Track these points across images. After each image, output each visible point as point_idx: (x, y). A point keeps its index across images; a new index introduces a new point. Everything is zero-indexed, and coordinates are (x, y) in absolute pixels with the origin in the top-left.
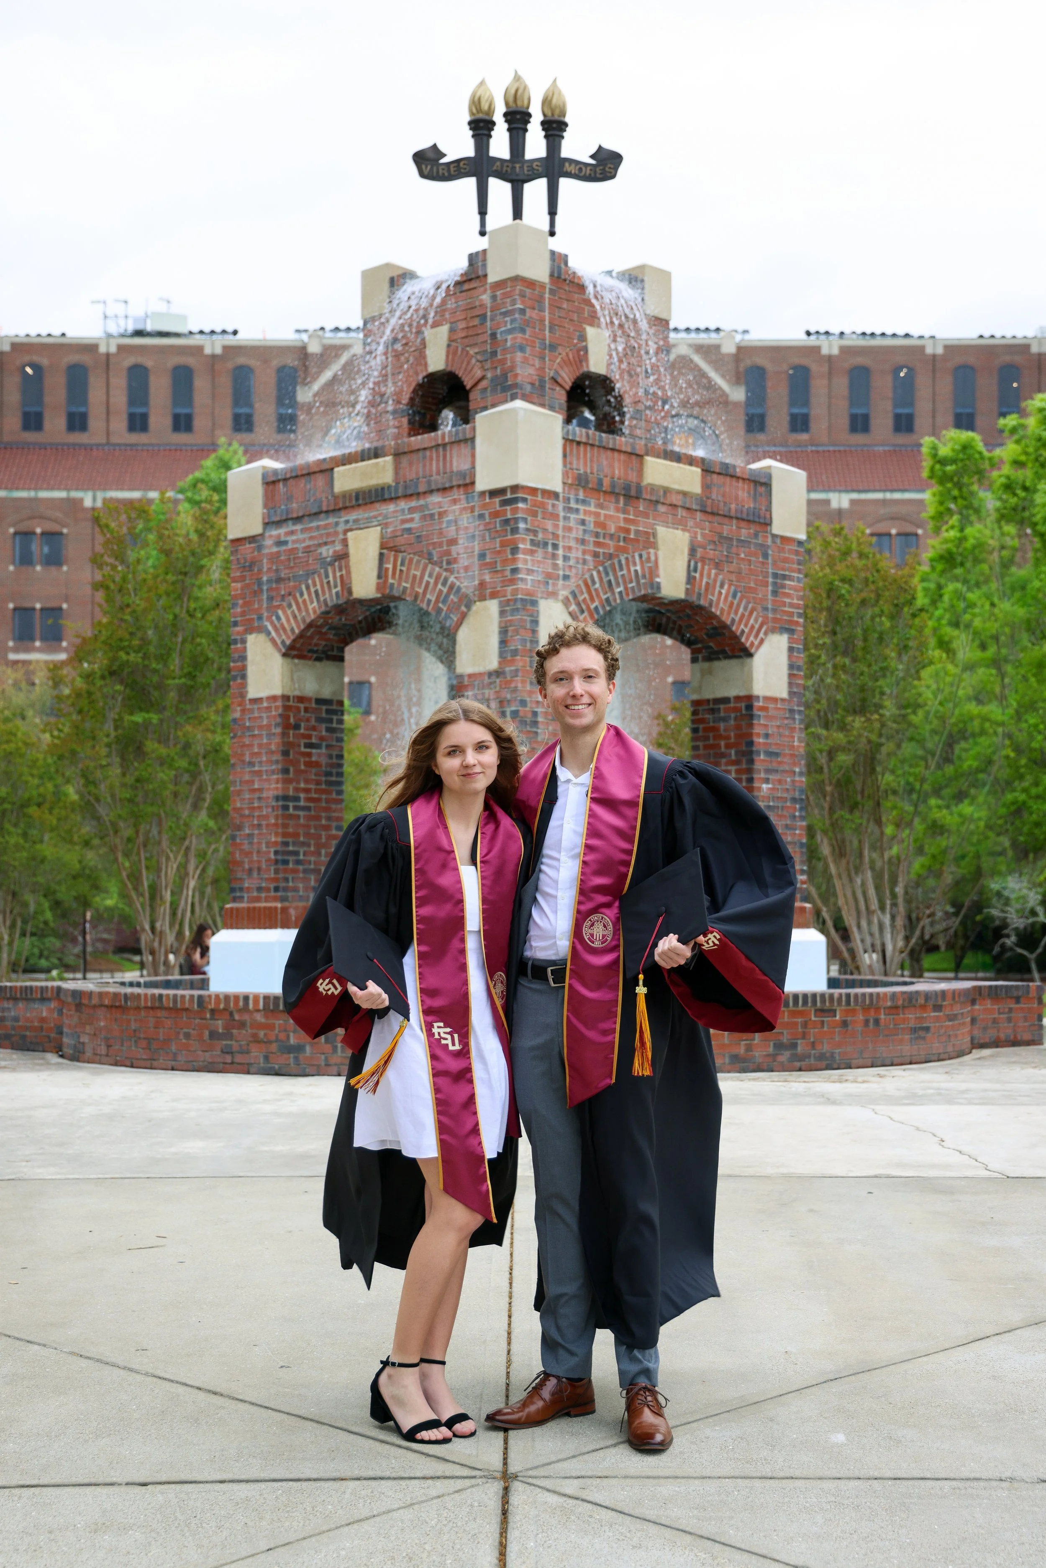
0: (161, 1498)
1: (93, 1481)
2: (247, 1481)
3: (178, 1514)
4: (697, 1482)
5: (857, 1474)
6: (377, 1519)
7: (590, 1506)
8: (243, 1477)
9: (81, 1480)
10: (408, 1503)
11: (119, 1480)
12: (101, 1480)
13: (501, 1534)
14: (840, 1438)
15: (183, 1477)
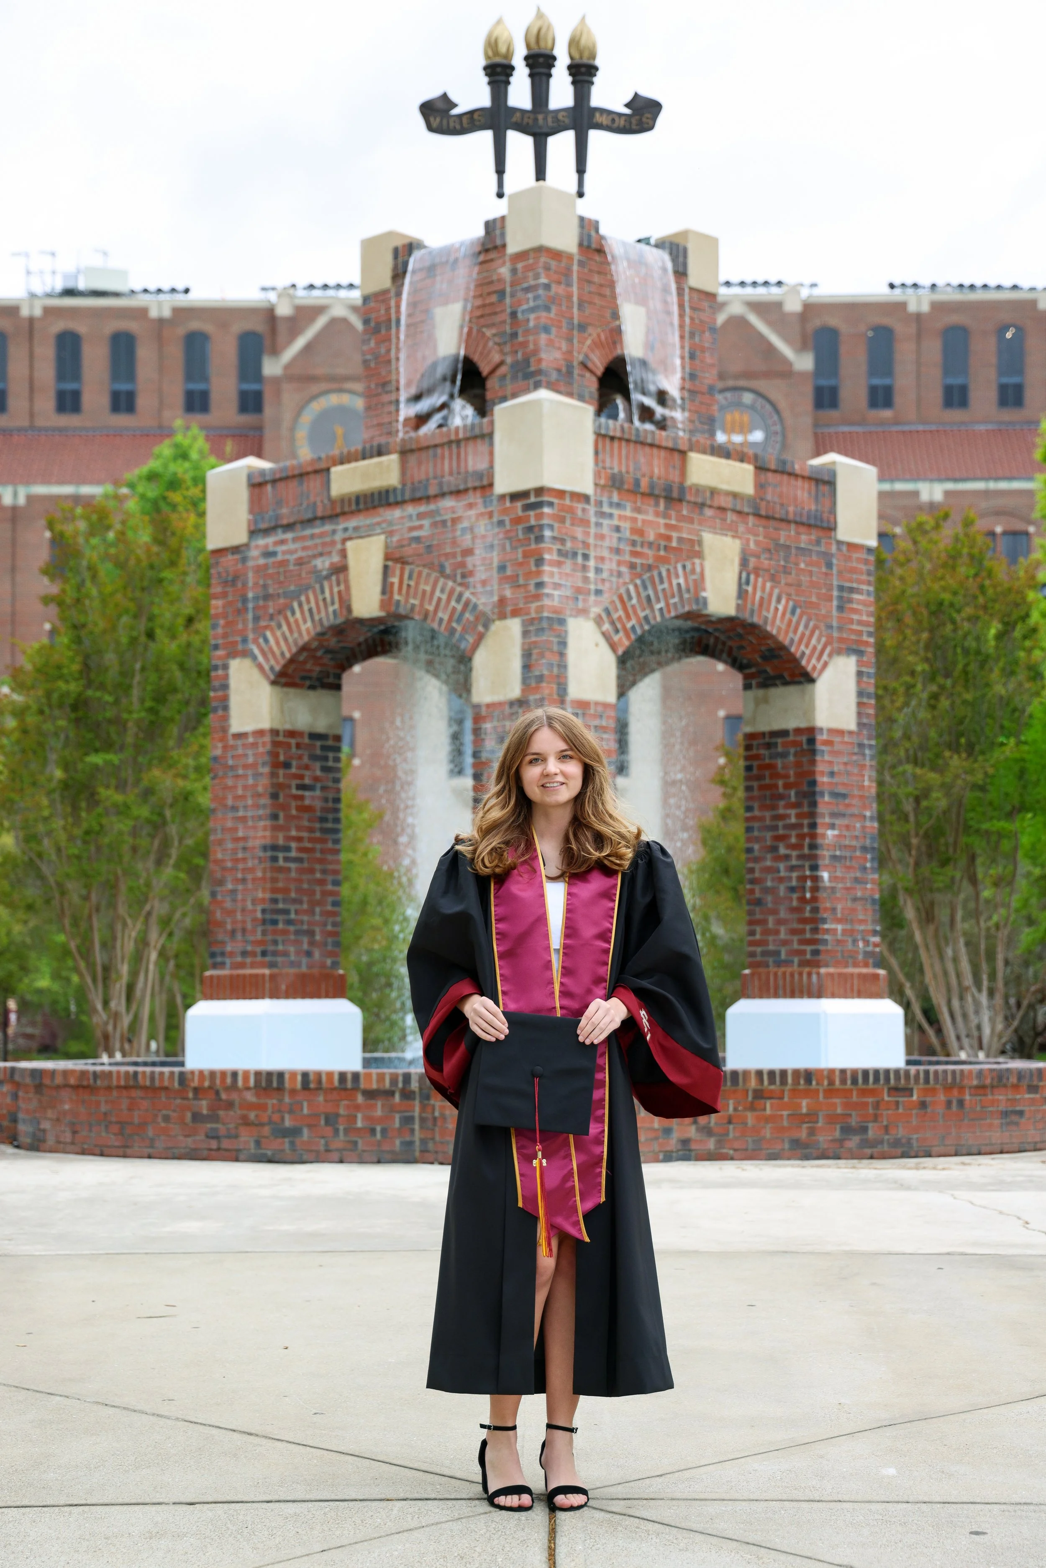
0: (210, 1514)
1: (140, 1501)
2: (294, 1501)
3: (229, 1525)
4: (744, 1503)
5: (906, 1499)
6: (427, 1529)
7: (637, 1520)
8: (289, 1498)
9: (127, 1501)
10: (457, 1516)
11: (166, 1501)
12: (148, 1500)
13: (550, 1542)
14: (892, 1471)
15: (229, 1498)
